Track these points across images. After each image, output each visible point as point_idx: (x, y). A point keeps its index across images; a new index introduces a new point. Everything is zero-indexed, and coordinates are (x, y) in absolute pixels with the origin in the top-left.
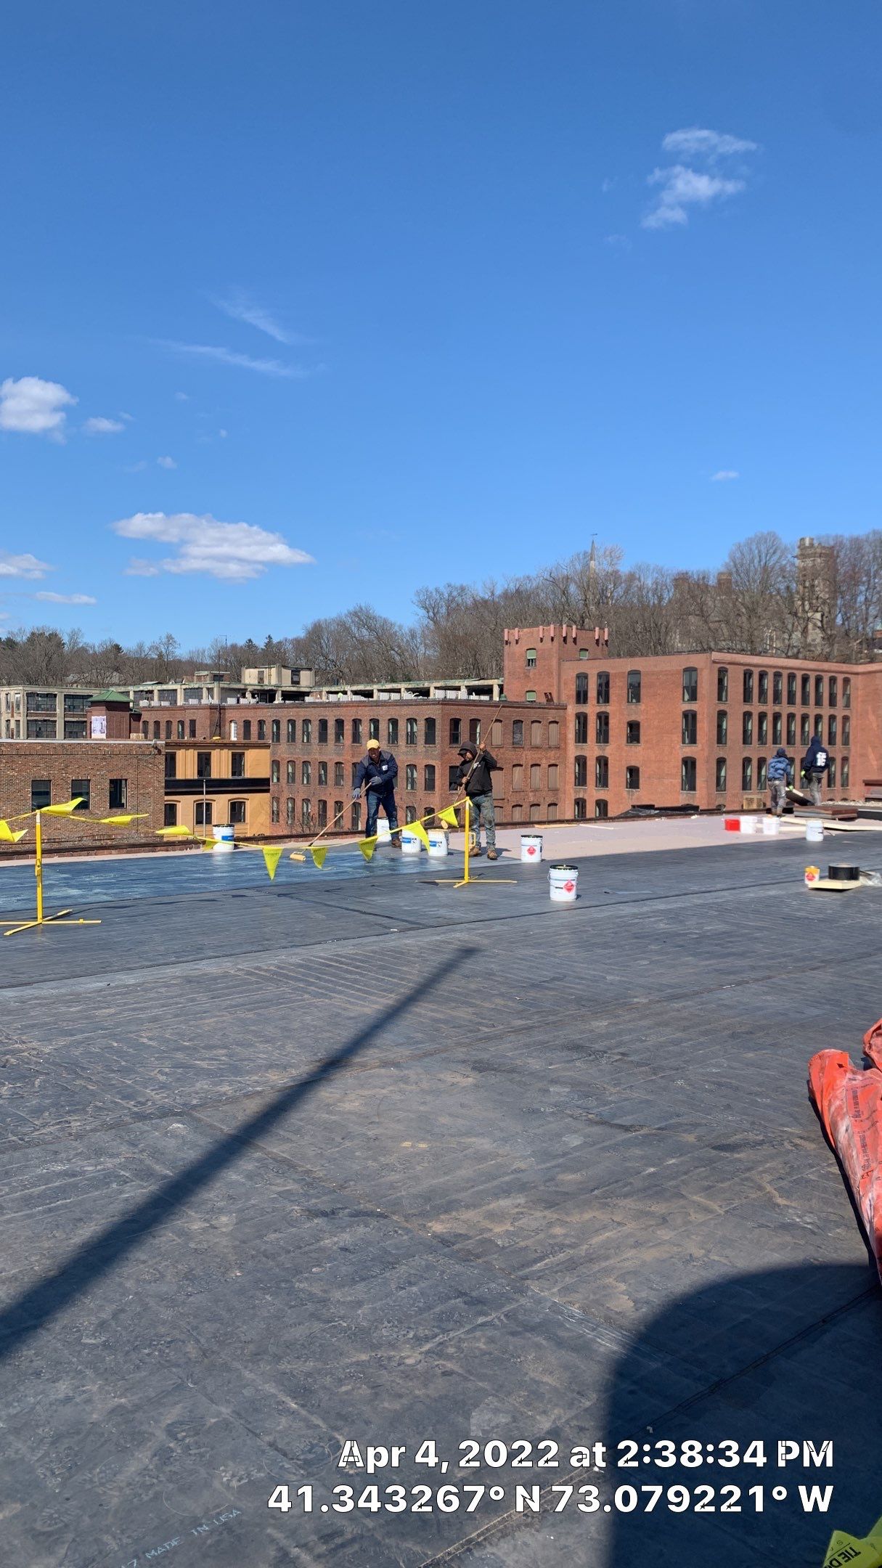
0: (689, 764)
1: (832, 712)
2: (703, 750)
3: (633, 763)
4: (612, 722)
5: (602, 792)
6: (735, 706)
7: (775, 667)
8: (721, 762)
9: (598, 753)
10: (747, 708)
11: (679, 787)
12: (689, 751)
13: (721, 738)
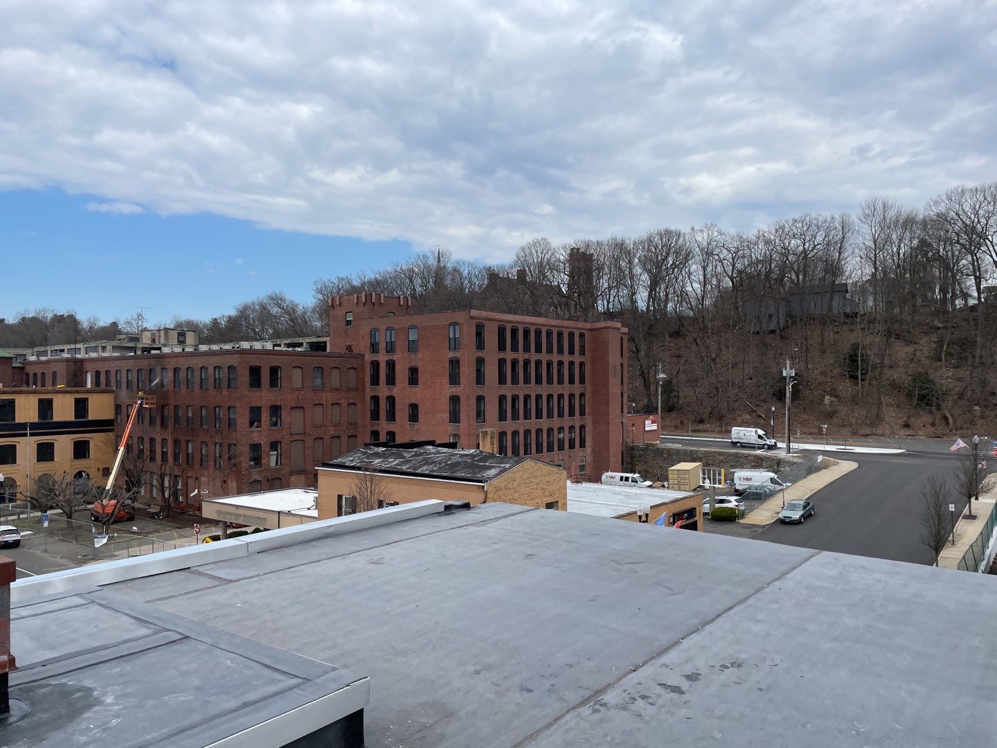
0: (455, 400)
1: (571, 358)
2: (464, 389)
3: (414, 402)
4: (397, 368)
5: (391, 425)
6: (492, 356)
7: (524, 323)
8: (480, 399)
9: (387, 393)
10: (502, 355)
11: (447, 420)
12: (454, 390)
13: (480, 379)
